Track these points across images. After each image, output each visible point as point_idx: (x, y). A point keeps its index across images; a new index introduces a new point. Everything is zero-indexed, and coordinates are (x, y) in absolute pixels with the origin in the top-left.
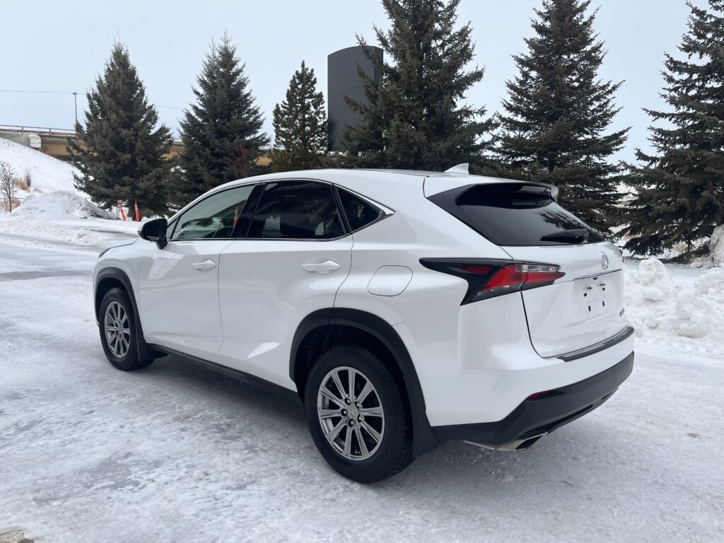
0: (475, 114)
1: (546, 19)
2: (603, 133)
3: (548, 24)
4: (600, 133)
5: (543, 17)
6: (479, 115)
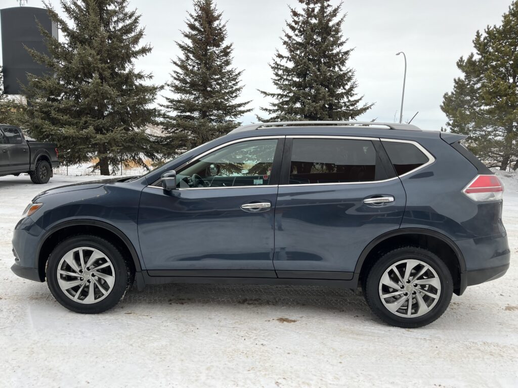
0: (145, 78)
1: (196, 20)
2: (234, 102)
3: (197, 24)
4: (232, 101)
5: (193, 18)
6: (149, 79)
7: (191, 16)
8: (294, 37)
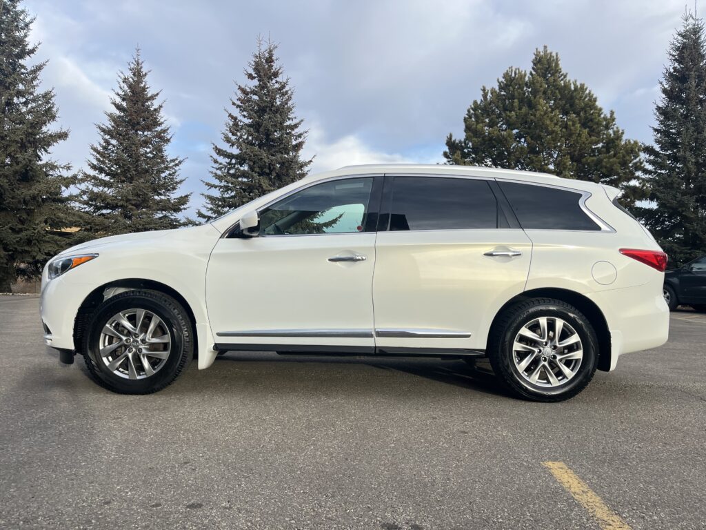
7: (118, 95)
8: (240, 117)
